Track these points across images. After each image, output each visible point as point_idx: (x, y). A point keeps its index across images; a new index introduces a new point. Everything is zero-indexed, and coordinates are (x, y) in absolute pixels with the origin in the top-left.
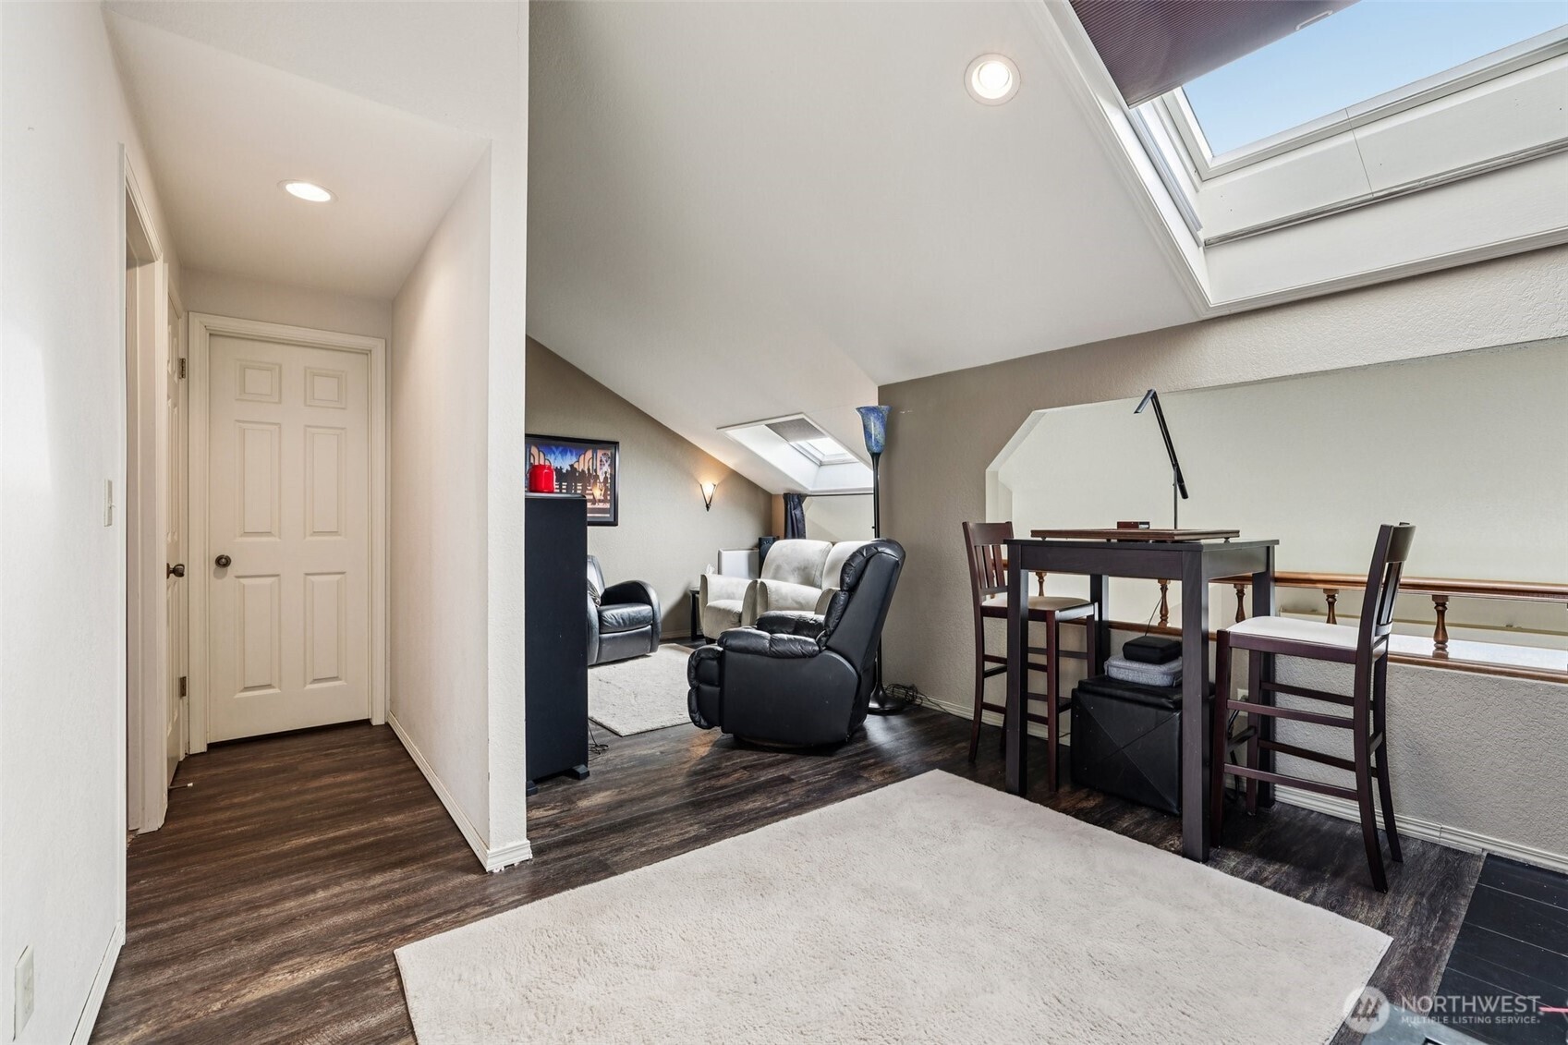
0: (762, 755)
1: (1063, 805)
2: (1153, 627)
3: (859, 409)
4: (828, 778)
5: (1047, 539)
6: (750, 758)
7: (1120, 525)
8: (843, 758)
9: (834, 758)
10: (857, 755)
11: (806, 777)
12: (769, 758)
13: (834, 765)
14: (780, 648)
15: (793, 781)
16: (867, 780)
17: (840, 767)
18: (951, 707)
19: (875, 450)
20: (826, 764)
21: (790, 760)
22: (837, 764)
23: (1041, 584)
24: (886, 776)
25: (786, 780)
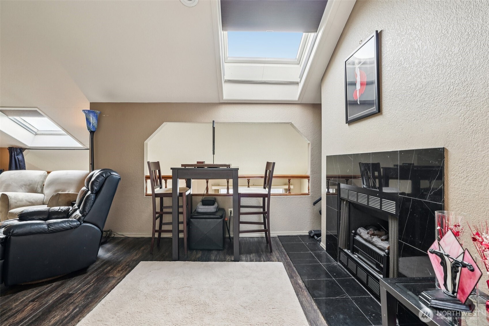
0: (40, 289)
1: (193, 258)
2: (205, 194)
3: (84, 111)
4: (93, 285)
5: (186, 167)
6: (33, 293)
7: (198, 162)
8: (93, 272)
9: (89, 273)
10: (99, 268)
11: (79, 289)
12: (47, 288)
13: (91, 277)
14: (52, 228)
15: (72, 294)
16: (114, 277)
17: (95, 277)
18: (129, 234)
19: (92, 130)
20: (86, 278)
21: (62, 284)
22: (92, 276)
23: (166, 183)
24: (121, 272)
25: (68, 296)
